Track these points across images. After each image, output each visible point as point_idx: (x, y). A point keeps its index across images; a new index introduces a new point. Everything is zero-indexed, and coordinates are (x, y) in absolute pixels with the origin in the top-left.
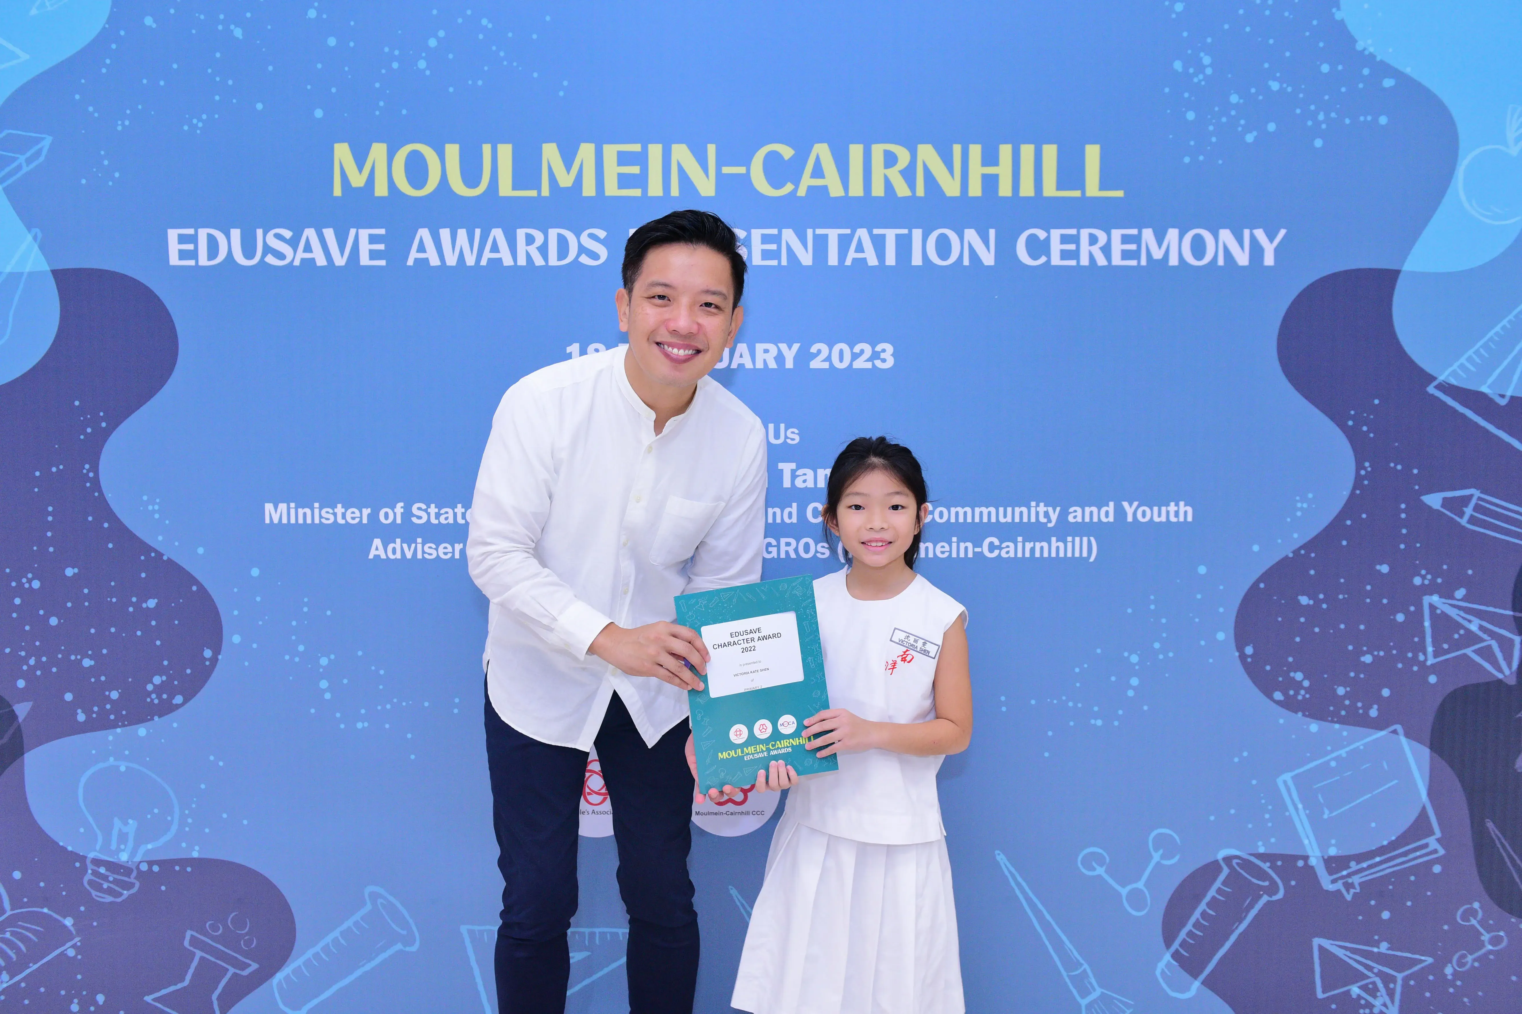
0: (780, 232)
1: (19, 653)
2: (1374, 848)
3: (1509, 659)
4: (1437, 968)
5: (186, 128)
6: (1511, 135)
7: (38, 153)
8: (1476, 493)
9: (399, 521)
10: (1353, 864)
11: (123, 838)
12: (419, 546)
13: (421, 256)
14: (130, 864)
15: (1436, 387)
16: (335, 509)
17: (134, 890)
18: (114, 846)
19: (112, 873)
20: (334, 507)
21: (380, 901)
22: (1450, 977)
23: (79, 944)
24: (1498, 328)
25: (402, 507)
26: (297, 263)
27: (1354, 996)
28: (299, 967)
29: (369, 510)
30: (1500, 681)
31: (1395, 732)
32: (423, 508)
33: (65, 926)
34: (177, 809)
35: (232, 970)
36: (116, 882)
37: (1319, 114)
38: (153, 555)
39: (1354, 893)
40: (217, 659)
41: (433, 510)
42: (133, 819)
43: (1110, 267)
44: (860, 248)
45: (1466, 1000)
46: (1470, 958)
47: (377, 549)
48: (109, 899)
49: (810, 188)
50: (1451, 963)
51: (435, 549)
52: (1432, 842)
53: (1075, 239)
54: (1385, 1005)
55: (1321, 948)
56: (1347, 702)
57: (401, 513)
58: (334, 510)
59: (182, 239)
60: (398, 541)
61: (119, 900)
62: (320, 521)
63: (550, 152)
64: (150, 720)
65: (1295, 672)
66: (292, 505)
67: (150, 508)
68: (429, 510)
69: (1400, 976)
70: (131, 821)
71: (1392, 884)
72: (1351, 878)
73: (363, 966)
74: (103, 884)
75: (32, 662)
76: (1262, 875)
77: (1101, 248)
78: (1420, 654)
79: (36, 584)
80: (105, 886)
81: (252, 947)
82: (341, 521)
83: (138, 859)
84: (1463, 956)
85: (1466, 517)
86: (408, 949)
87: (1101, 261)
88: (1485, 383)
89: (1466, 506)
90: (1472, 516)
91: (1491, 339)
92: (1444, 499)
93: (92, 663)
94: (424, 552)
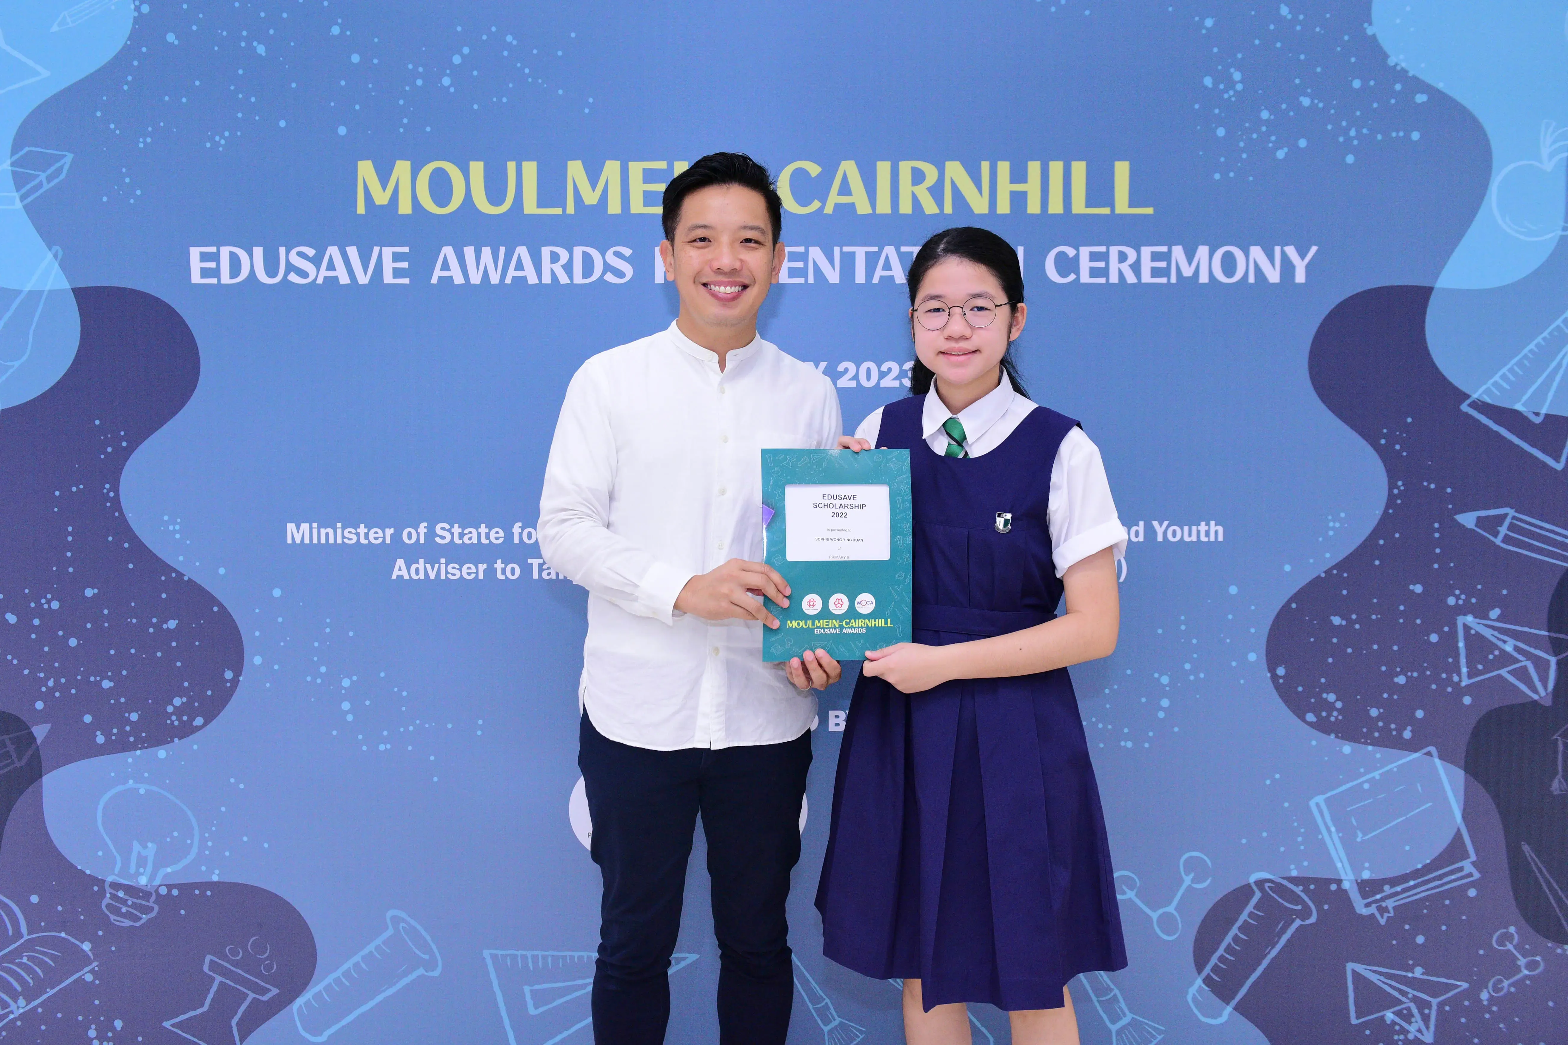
0: (807, 250)
1: (38, 674)
2: (1408, 872)
3: (1544, 680)
4: (1472, 994)
5: (208, 145)
6: (1545, 152)
7: (60, 170)
8: (1511, 512)
9: (422, 541)
10: (1387, 888)
11: (142, 861)
12: (443, 567)
13: (446, 274)
14: (149, 888)
15: (1470, 405)
16: (358, 529)
17: (153, 915)
18: (133, 870)
19: (131, 897)
20: (356, 527)
21: (402, 925)
22: (1485, 1003)
23: (97, 969)
24: (1532, 346)
25: (425, 527)
26: (320, 281)
27: (1388, 1022)
28: (320, 991)
29: (392, 530)
30: (1535, 703)
31: (1429, 754)
32: (447, 528)
33: (83, 951)
34: (196, 832)
35: (251, 996)
36: (134, 906)
37: (1350, 129)
38: (174, 575)
39: (1389, 917)
40: (239, 680)
41: (457, 530)
42: (151, 842)
43: (1139, 285)
44: (887, 266)
45: (1501, 1026)
46: (1506, 983)
47: (400, 569)
48: (127, 923)
49: (837, 206)
50: (1487, 988)
51: (458, 569)
52: (1467, 866)
53: (1105, 257)
54: (1419, 1031)
55: (1355, 973)
56: (1380, 724)
57: (425, 533)
58: (356, 531)
59: (204, 257)
60: (422, 561)
61: (138, 924)
62: (343, 541)
63: (575, 170)
64: (170, 742)
65: (1328, 693)
66: (315, 525)
67: (171, 528)
68: (453, 530)
69: (1434, 1002)
70: (150, 845)
71: (1426, 907)
72: (1385, 902)
73: (384, 991)
74: (121, 908)
75: (51, 683)
76: (1294, 898)
77: (1130, 266)
78: (1455, 675)
79: (55, 605)
80: (124, 910)
81: (272, 972)
82: (363, 541)
83: (157, 882)
84: (1501, 981)
85: (1501, 536)
86: (431, 974)
87: (1131, 279)
88: (1520, 401)
89: (1501, 526)
90: (1506, 535)
91: (1525, 356)
92: (1479, 518)
93: (112, 684)
94: (447, 573)
